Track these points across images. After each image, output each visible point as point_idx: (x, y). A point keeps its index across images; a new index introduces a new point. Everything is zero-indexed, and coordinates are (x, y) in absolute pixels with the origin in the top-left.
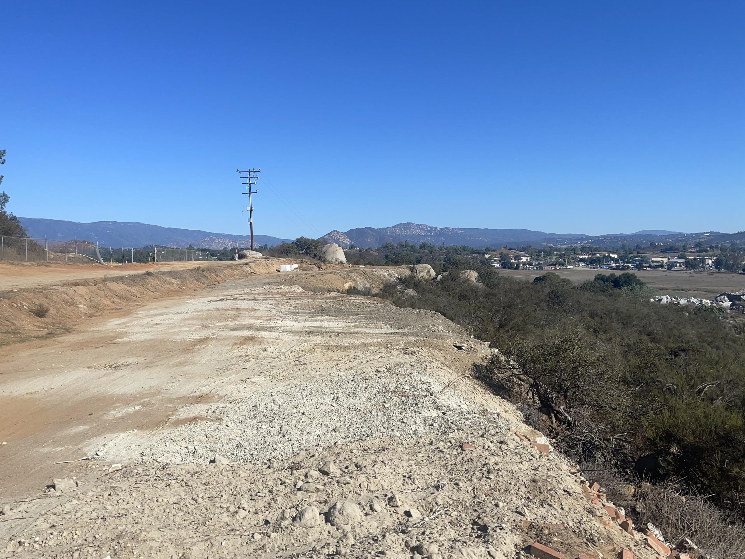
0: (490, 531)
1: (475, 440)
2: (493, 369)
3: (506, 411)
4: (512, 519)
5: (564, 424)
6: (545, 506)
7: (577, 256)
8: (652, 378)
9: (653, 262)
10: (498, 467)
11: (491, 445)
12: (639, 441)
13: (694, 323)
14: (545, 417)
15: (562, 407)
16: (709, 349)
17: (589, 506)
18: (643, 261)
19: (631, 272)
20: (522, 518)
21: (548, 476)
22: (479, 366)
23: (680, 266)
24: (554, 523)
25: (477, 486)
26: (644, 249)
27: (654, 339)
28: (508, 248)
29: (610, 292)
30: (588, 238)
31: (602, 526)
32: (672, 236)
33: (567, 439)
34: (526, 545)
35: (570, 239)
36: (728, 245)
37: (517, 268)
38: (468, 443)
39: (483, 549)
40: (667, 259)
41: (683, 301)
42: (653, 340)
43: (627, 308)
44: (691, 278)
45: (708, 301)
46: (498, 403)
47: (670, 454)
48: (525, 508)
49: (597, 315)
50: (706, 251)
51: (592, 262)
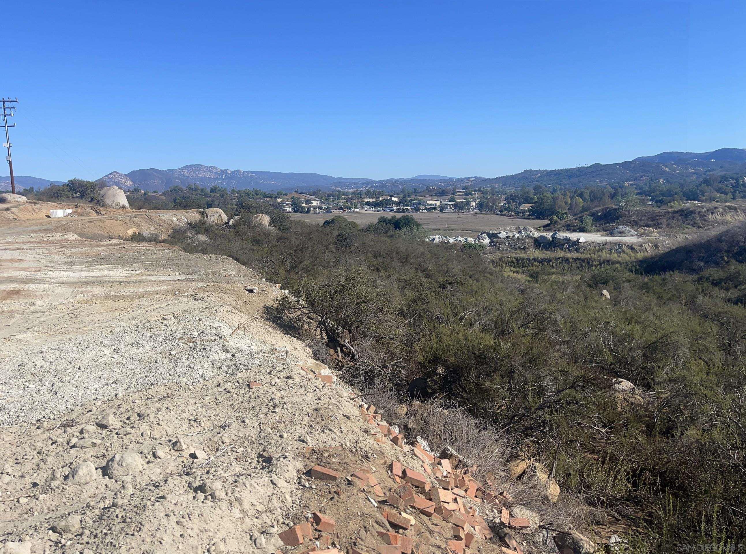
0: (274, 461)
1: (263, 378)
2: (284, 310)
3: (295, 349)
4: (295, 448)
5: (349, 356)
6: (326, 431)
7: (363, 200)
8: (424, 309)
9: (428, 204)
10: (283, 401)
11: (278, 381)
12: (412, 366)
13: (460, 259)
14: (332, 351)
15: (347, 341)
16: (471, 281)
17: (365, 427)
18: (419, 204)
19: (409, 214)
20: (305, 445)
21: (330, 404)
22: (270, 308)
23: (450, 208)
24: (334, 445)
25: (263, 420)
26: (420, 192)
27: (428, 275)
28: (299, 192)
29: (391, 233)
30: (373, 182)
31: (375, 443)
32: (444, 180)
33: (351, 370)
34: (307, 469)
35: (357, 184)
36: (489, 189)
37: (308, 212)
38: (255, 381)
39: (266, 479)
40: (439, 202)
41: (452, 240)
42: (427, 276)
43: (405, 248)
44: (459, 219)
45: (472, 240)
46: (288, 342)
47: (437, 374)
48: (307, 436)
49: (380, 255)
50: (471, 194)
51: (376, 205)
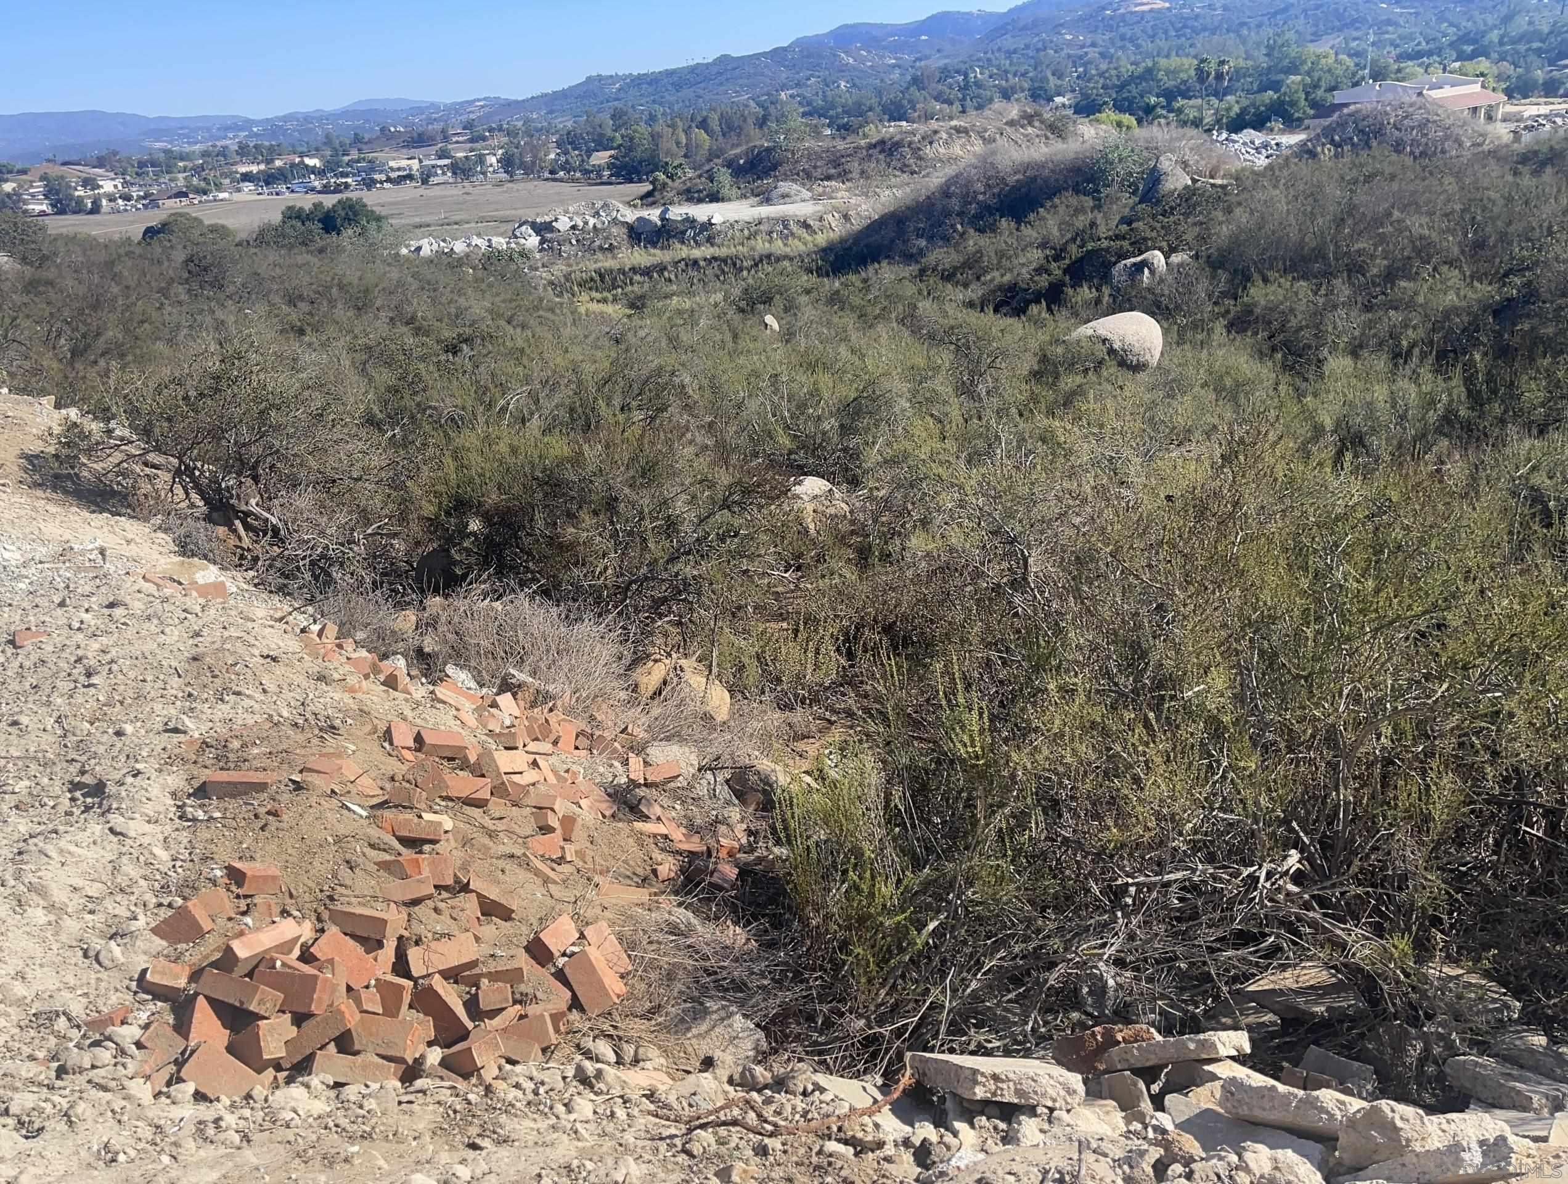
0: (111, 788)
1: (47, 619)
2: (76, 457)
3: (129, 542)
4: (159, 749)
5: (265, 535)
6: (227, 698)
7: (234, 168)
8: (418, 405)
9: (392, 169)
10: (108, 657)
11: (87, 617)
12: (416, 529)
13: (483, 286)
14: (222, 531)
15: (253, 502)
16: (510, 329)
17: (317, 669)
18: (372, 170)
19: (353, 195)
20: (182, 737)
21: (224, 641)
22: (37, 457)
23: (444, 173)
24: (251, 722)
25: (66, 709)
26: (369, 142)
27: (419, 329)
28: (60, 159)
29: (320, 243)
30: (248, 123)
31: (347, 696)
32: (418, 110)
33: (278, 564)
34: (196, 784)
35: (208, 130)
36: (520, 124)
37: (96, 209)
38: (28, 629)
39: (96, 828)
40: (416, 161)
41: (459, 247)
42: (418, 331)
43: (359, 273)
44: (467, 197)
45: (502, 240)
46: (105, 529)
47: (468, 535)
48: (184, 717)
49: (301, 297)
50: (484, 139)
51: (269, 179)
